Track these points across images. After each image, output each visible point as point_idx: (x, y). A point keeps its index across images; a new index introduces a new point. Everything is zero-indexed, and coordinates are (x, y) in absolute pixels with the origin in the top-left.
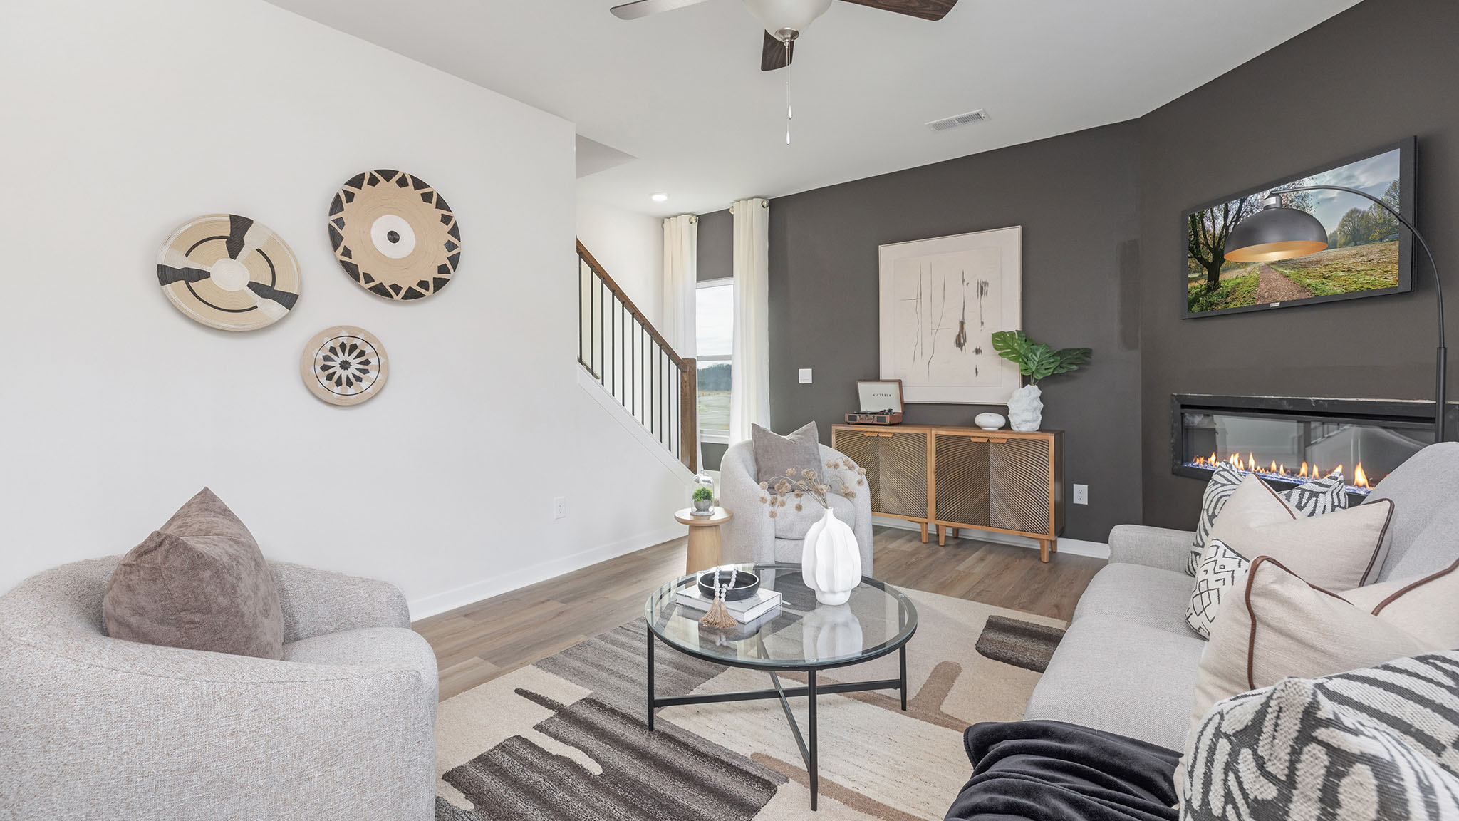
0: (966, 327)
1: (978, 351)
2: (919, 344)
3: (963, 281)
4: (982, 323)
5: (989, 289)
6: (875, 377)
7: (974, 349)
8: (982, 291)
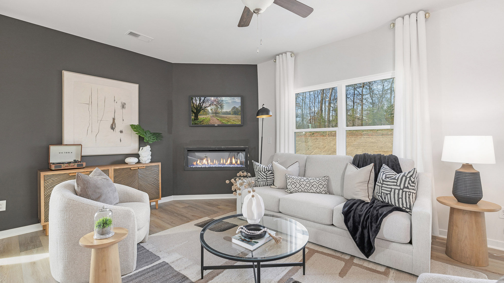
0: (116, 121)
1: (121, 132)
2: (90, 126)
3: (115, 100)
4: (123, 120)
5: (126, 106)
6: (60, 142)
7: (119, 131)
8: (123, 106)
